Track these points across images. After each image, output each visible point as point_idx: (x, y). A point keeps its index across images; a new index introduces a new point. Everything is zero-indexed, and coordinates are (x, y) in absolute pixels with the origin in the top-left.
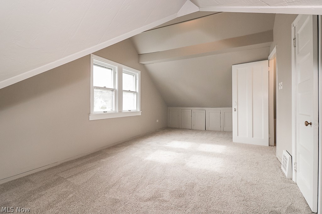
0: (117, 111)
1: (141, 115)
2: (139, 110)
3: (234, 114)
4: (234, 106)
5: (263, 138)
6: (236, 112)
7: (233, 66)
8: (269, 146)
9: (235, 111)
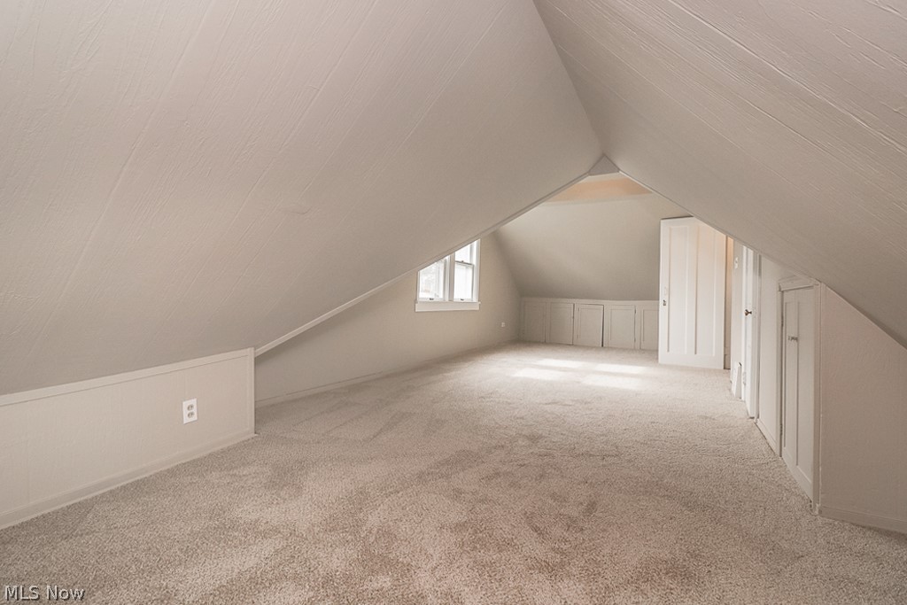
0: (447, 299)
1: (478, 309)
2: (475, 300)
3: (663, 310)
4: (663, 296)
5: (714, 355)
6: (667, 307)
7: (662, 221)
8: (725, 368)
9: (664, 305)
